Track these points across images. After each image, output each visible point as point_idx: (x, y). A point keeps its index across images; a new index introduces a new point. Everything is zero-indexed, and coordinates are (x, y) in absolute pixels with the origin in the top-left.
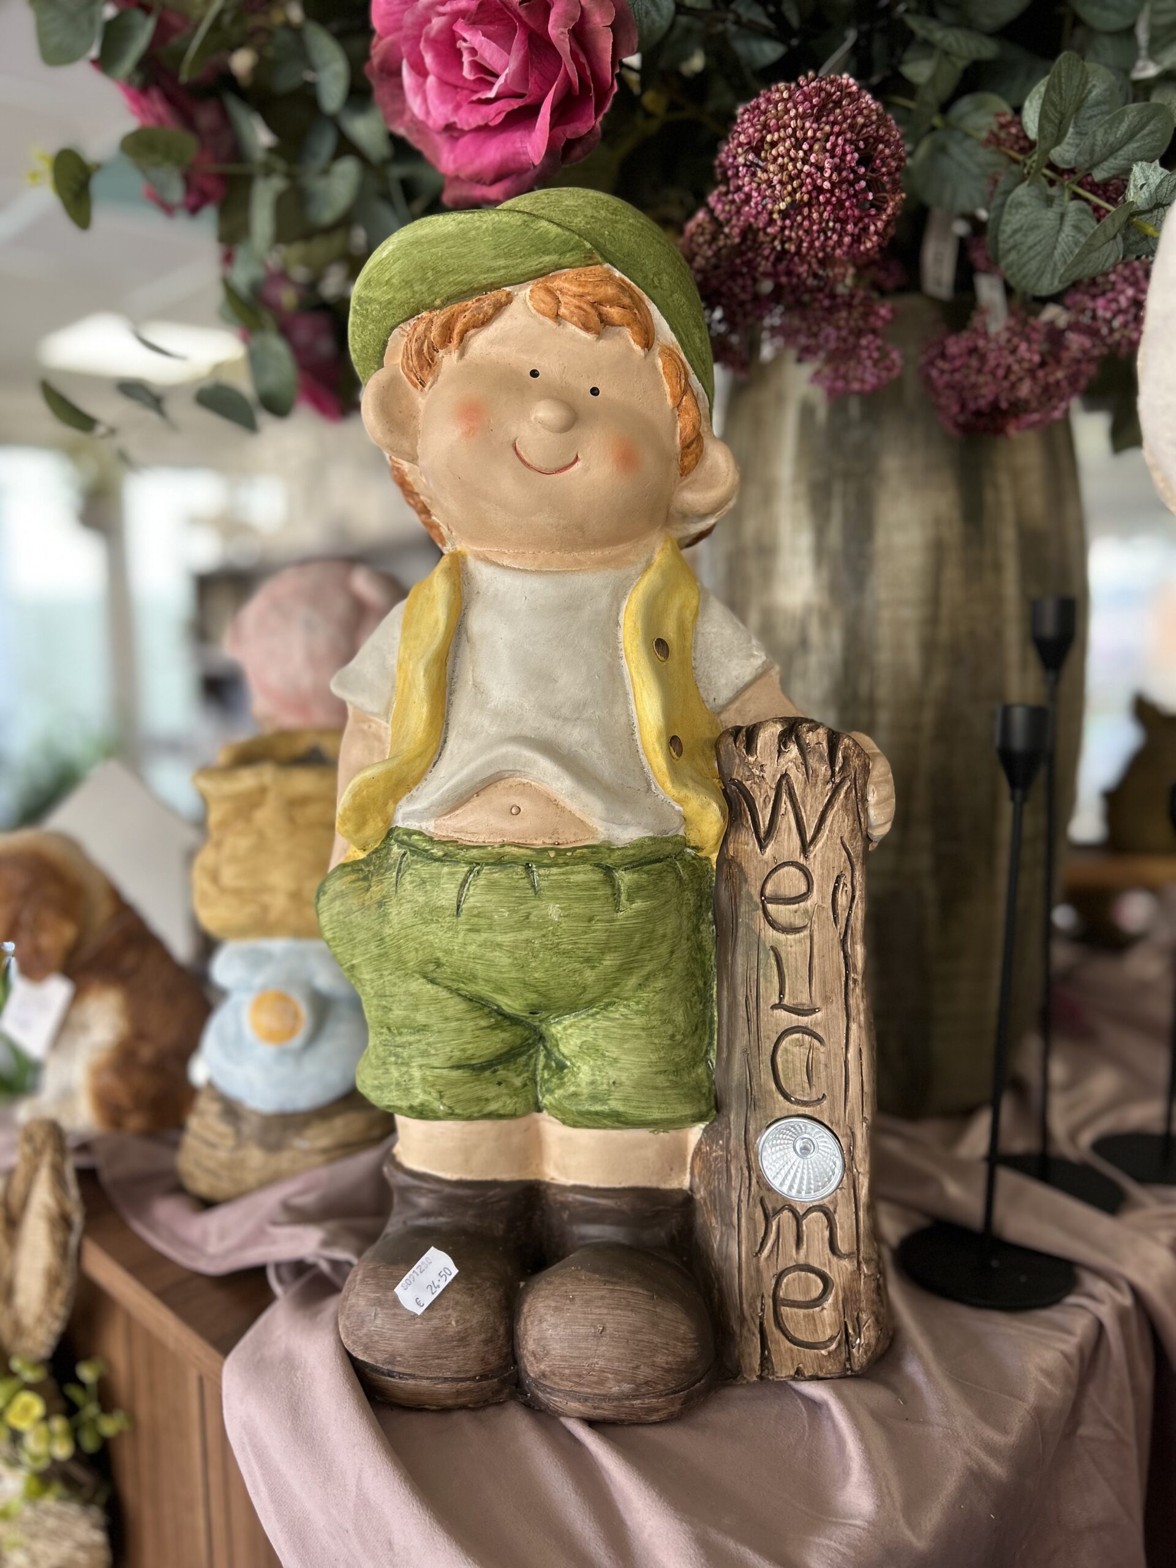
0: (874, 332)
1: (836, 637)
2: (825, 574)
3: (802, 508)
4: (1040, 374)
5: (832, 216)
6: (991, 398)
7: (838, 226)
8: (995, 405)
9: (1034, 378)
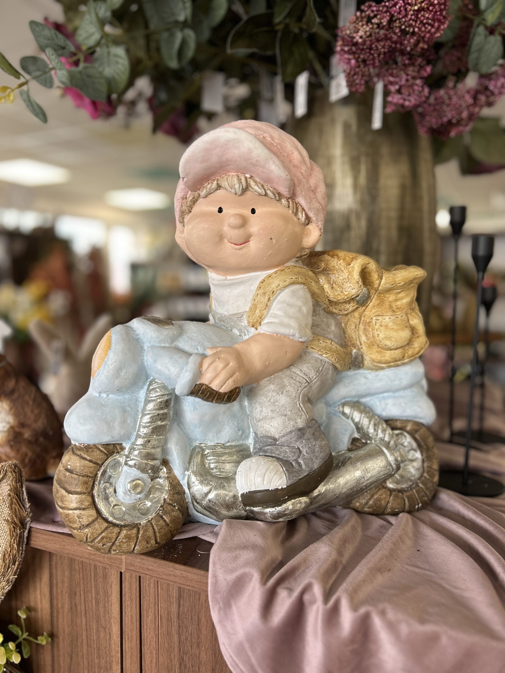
0: (421, 78)
1: (364, 223)
2: (358, 196)
3: (347, 167)
4: (471, 109)
5: (432, 18)
6: (451, 118)
7: (432, 23)
8: (450, 122)
9: (468, 109)
